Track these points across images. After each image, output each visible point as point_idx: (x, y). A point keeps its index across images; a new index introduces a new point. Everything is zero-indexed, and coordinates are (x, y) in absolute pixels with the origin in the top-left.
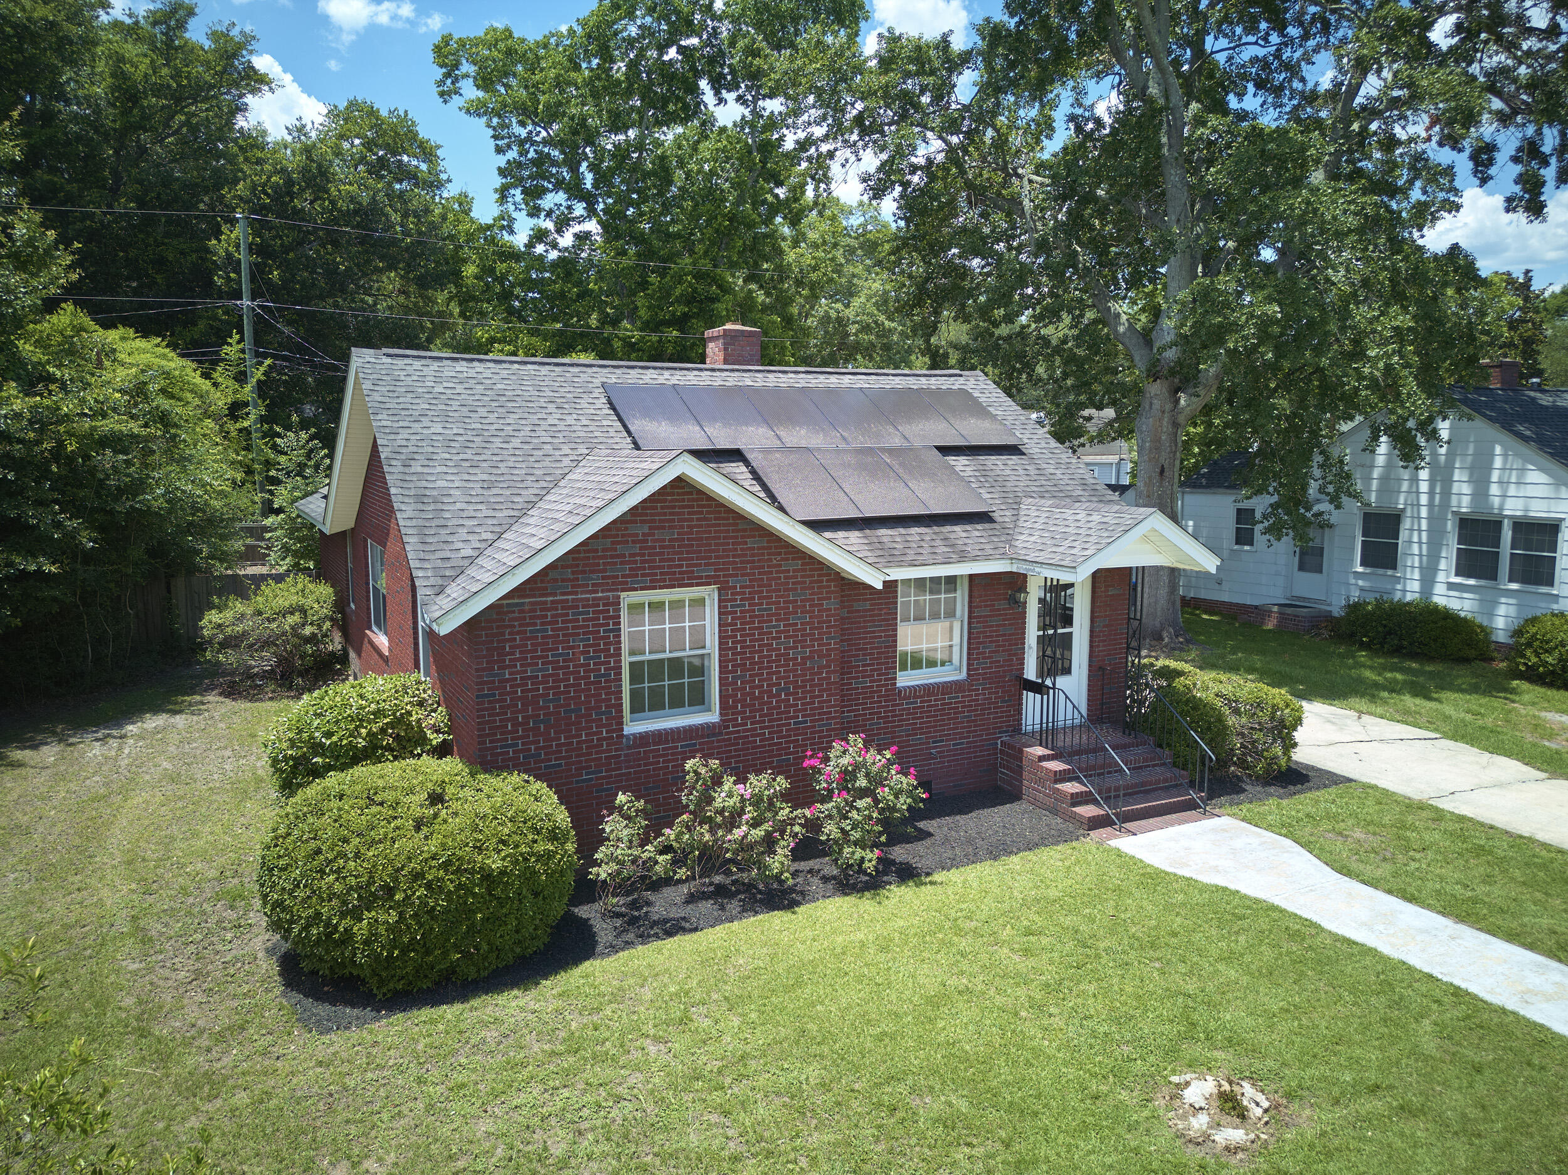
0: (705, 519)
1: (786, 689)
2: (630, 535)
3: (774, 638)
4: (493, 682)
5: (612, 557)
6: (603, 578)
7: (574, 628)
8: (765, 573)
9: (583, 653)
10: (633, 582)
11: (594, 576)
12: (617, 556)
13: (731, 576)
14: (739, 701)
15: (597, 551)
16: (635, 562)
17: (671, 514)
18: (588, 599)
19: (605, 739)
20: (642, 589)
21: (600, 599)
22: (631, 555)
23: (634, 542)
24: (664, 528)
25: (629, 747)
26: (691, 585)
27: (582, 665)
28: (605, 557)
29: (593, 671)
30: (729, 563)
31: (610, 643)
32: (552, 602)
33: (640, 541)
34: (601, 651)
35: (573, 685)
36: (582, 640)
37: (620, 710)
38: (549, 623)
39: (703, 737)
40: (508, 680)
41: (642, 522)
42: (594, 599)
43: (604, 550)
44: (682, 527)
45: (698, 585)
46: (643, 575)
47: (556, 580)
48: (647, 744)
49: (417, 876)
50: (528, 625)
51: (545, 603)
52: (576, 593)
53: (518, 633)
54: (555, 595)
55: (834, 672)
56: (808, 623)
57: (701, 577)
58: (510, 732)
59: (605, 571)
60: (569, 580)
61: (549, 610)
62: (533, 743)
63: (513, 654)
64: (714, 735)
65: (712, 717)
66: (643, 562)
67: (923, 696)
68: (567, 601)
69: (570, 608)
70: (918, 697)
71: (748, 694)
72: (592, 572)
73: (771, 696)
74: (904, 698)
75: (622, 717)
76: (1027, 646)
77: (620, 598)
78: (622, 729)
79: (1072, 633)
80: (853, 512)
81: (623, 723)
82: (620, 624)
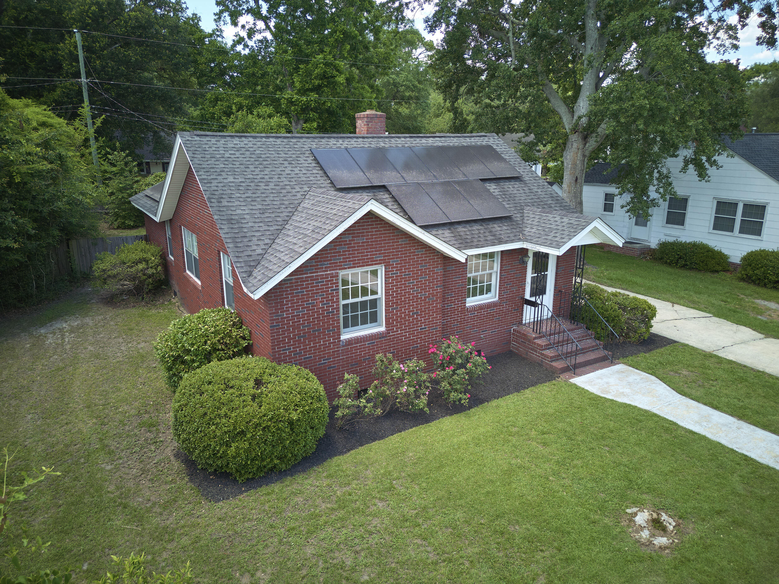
1: (417, 313)
2: (343, 241)
3: (411, 289)
4: (278, 319)
5: (334, 253)
6: (330, 264)
7: (316, 290)
8: (407, 256)
9: (321, 302)
10: (345, 265)
11: (326, 263)
12: (337, 252)
13: (392, 259)
14: (394, 320)
16: (345, 255)
17: (363, 229)
18: (323, 275)
19: (332, 343)
20: (349, 268)
21: (329, 274)
22: (343, 251)
23: (345, 245)
24: (359, 236)
25: (343, 346)
27: (321, 308)
28: (331, 253)
29: (326, 310)
30: (390, 252)
31: (334, 296)
32: (306, 277)
33: (347, 244)
34: (330, 300)
35: (316, 318)
36: (320, 296)
37: (339, 328)
38: (304, 288)
39: (377, 339)
40: (285, 318)
41: (349, 234)
42: (326, 275)
43: (330, 250)
44: (368, 235)
45: (375, 264)
46: (349, 261)
47: (307, 266)
48: (352, 344)
49: (257, 425)
50: (294, 290)
51: (303, 278)
52: (317, 272)
53: (290, 294)
54: (307, 274)
55: (439, 303)
56: (427, 280)
57: (377, 261)
58: (287, 343)
59: (331, 260)
60: (314, 266)
61: (304, 281)
62: (297, 347)
63: (288, 304)
64: (383, 337)
65: (383, 329)
66: (349, 254)
67: (478, 310)
68: (313, 276)
69: (315, 280)
70: (476, 311)
71: (399, 317)
72: (325, 261)
73: (409, 317)
74: (469, 311)
75: (340, 332)
76: (527, 282)
77: (339, 273)
78: (340, 338)
79: (547, 274)
80: (446, 220)
81: (340, 334)
82: (339, 286)
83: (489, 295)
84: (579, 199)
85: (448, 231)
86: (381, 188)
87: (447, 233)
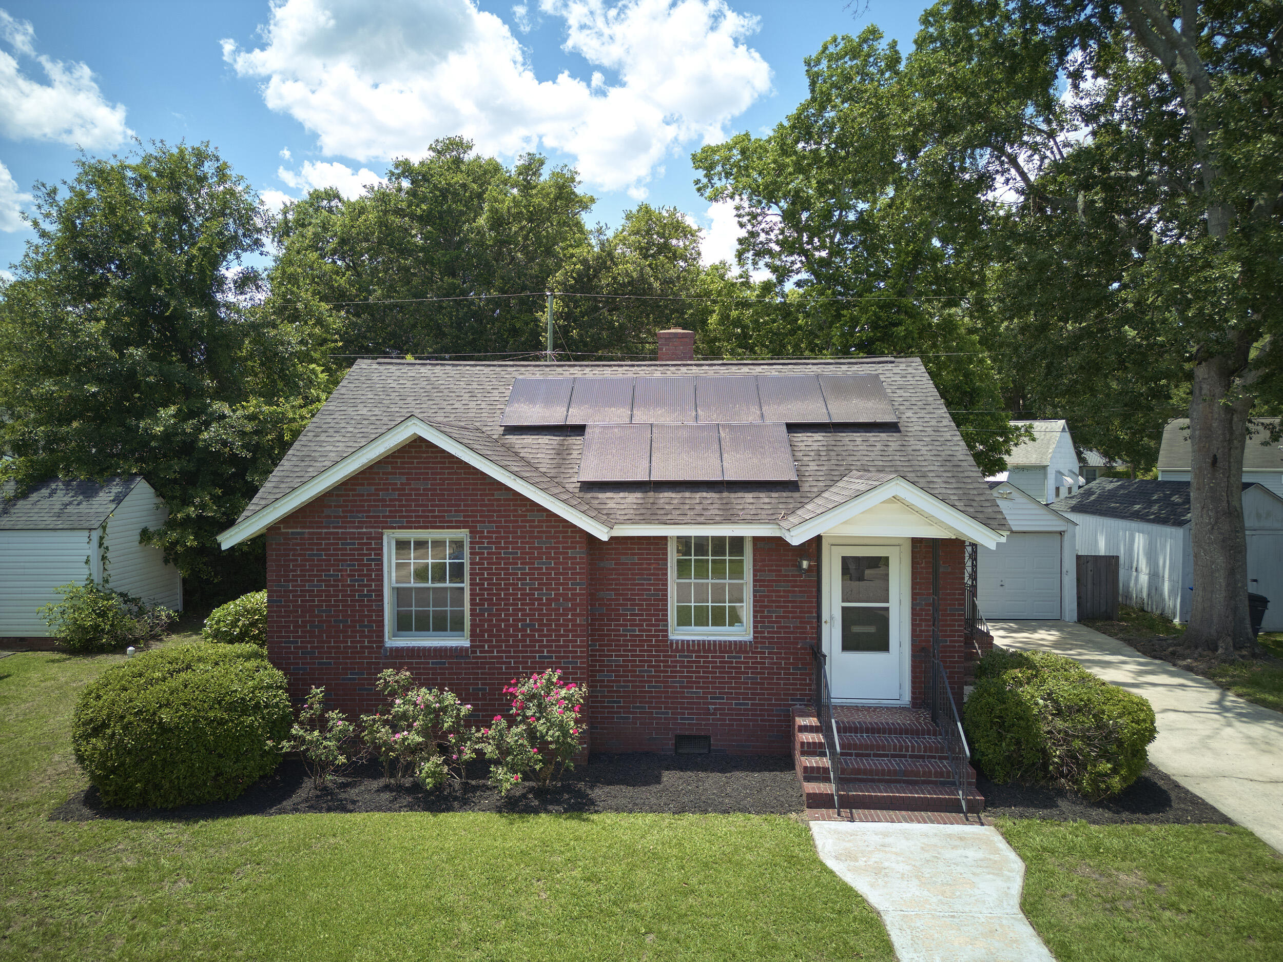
0: (456, 473)
1: (531, 626)
2: (390, 484)
3: (519, 579)
4: (280, 591)
5: (375, 501)
6: (367, 517)
7: (342, 555)
8: (511, 522)
9: (349, 576)
10: (392, 522)
11: (360, 515)
12: (378, 500)
13: (478, 522)
14: (486, 631)
15: (363, 495)
16: (394, 506)
17: (425, 468)
18: (354, 533)
19: (367, 647)
20: (399, 528)
21: (364, 533)
22: (390, 500)
23: (393, 490)
24: (419, 479)
25: (386, 657)
26: (443, 528)
27: (349, 586)
28: (370, 501)
29: (357, 591)
30: (477, 511)
31: (372, 570)
32: (326, 533)
33: (398, 489)
34: (364, 576)
35: (341, 601)
36: (349, 565)
37: (380, 625)
38: (323, 550)
39: (452, 657)
40: (291, 591)
41: (400, 474)
42: (359, 533)
43: (368, 495)
44: (435, 479)
45: (448, 527)
46: (400, 517)
47: (330, 517)
48: (402, 657)
50: (308, 549)
51: (320, 534)
52: (345, 528)
53: (300, 555)
54: (328, 528)
55: (579, 615)
56: (553, 569)
57: (451, 522)
58: (292, 632)
59: (369, 511)
60: (340, 517)
61: (322, 539)
62: (309, 642)
63: (295, 571)
64: (462, 657)
65: (465, 643)
66: (400, 506)
67: (699, 651)
68: (337, 533)
69: (340, 539)
70: (693, 651)
71: (495, 626)
72: (358, 512)
73: (516, 629)
74: (677, 650)
75: (383, 631)
76: (825, 616)
77: (382, 534)
78: (383, 642)
79: (887, 609)
80: (642, 476)
81: (383, 636)
82: (381, 555)
83: (736, 628)
84: (1225, 504)
85: (639, 495)
86: (579, 430)
87: (633, 498)
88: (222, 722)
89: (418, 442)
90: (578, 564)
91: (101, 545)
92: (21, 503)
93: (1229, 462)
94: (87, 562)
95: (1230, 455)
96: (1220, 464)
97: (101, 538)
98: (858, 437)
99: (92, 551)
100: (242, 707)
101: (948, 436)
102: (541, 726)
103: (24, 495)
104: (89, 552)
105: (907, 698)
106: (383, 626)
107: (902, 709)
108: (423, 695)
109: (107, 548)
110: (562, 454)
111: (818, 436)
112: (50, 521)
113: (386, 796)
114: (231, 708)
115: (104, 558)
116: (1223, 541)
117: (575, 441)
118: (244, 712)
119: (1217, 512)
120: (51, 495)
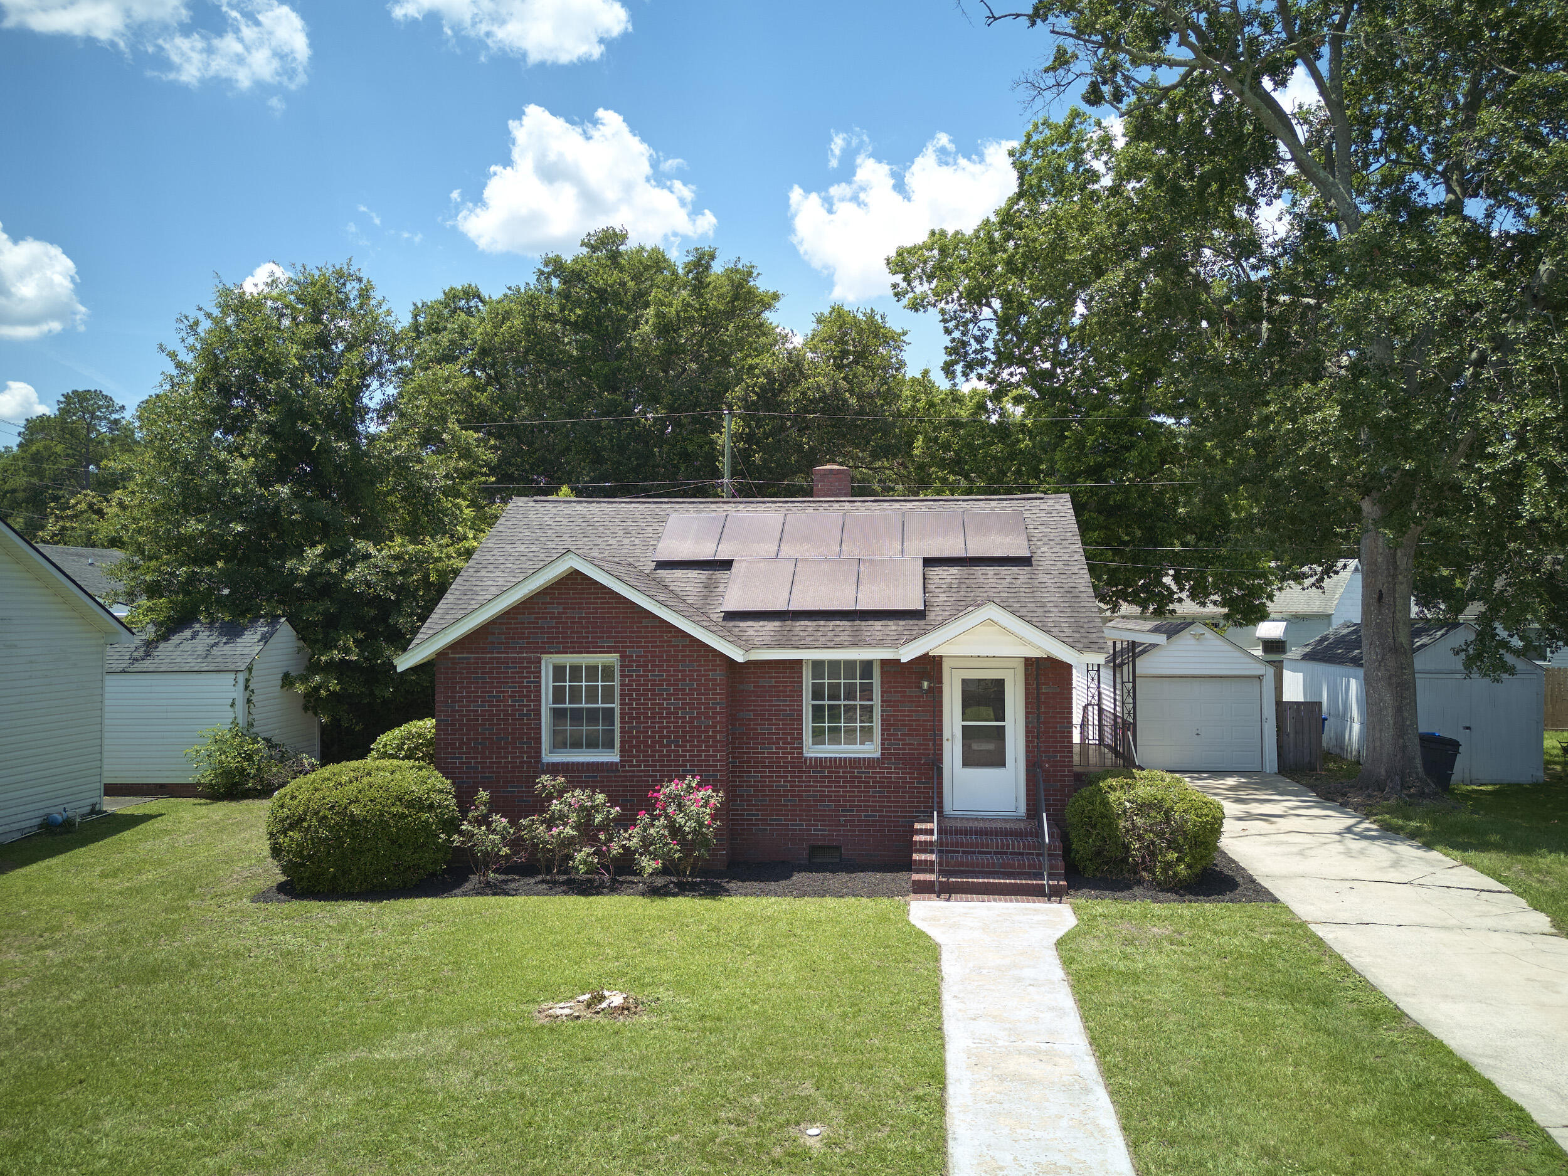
0: (608, 603)
1: (676, 742)
2: (548, 613)
3: (664, 699)
5: (534, 628)
6: (528, 643)
7: (505, 677)
8: (657, 647)
9: (510, 696)
10: (549, 648)
11: (521, 641)
12: (538, 628)
13: (628, 647)
14: (634, 747)
15: (523, 623)
16: (552, 633)
18: (515, 658)
20: (557, 653)
21: (525, 658)
22: (549, 627)
23: (551, 618)
24: (574, 608)
25: (543, 771)
26: (596, 652)
27: (510, 705)
28: (530, 628)
29: (517, 710)
30: (627, 637)
31: (531, 691)
32: (490, 658)
33: (556, 618)
34: (524, 696)
35: (503, 720)
36: (511, 687)
37: (538, 740)
39: (603, 771)
41: (558, 603)
42: (520, 658)
43: (529, 623)
44: (589, 608)
45: (601, 652)
47: (493, 643)
48: (558, 771)
50: (473, 673)
51: (485, 658)
52: (508, 653)
53: (465, 678)
54: (492, 653)
55: (719, 732)
56: (695, 690)
57: (603, 647)
58: (457, 749)
59: (528, 638)
60: (502, 643)
61: (487, 663)
62: (473, 758)
63: (462, 692)
64: (612, 771)
65: (614, 757)
66: (557, 633)
67: (830, 767)
68: (500, 658)
69: (502, 663)
70: (826, 767)
71: (642, 742)
72: (519, 638)
73: (662, 745)
74: (811, 766)
75: (540, 748)
76: (946, 733)
77: (540, 659)
78: (540, 757)
79: (1004, 727)
80: (781, 606)
81: (540, 752)
82: (540, 677)
83: (867, 746)
84: (1390, 640)
85: (777, 623)
86: (727, 564)
87: (771, 626)
88: (403, 816)
89: (575, 576)
90: (718, 685)
91: (246, 687)
92: (162, 645)
93: (1394, 598)
94: (233, 705)
95: (1395, 591)
96: (1386, 600)
97: (247, 680)
98: (990, 571)
99: (239, 694)
100: (416, 804)
101: (1075, 569)
102: (680, 819)
103: (165, 638)
104: (235, 695)
105: (1022, 810)
106: (540, 743)
107: (1018, 820)
108: (577, 797)
109: (252, 691)
110: (709, 588)
111: (954, 570)
112: (194, 664)
113: (545, 886)
114: (410, 805)
115: (249, 701)
116: (1390, 678)
117: (721, 574)
118: (421, 809)
119: (1383, 649)
120: (193, 638)
